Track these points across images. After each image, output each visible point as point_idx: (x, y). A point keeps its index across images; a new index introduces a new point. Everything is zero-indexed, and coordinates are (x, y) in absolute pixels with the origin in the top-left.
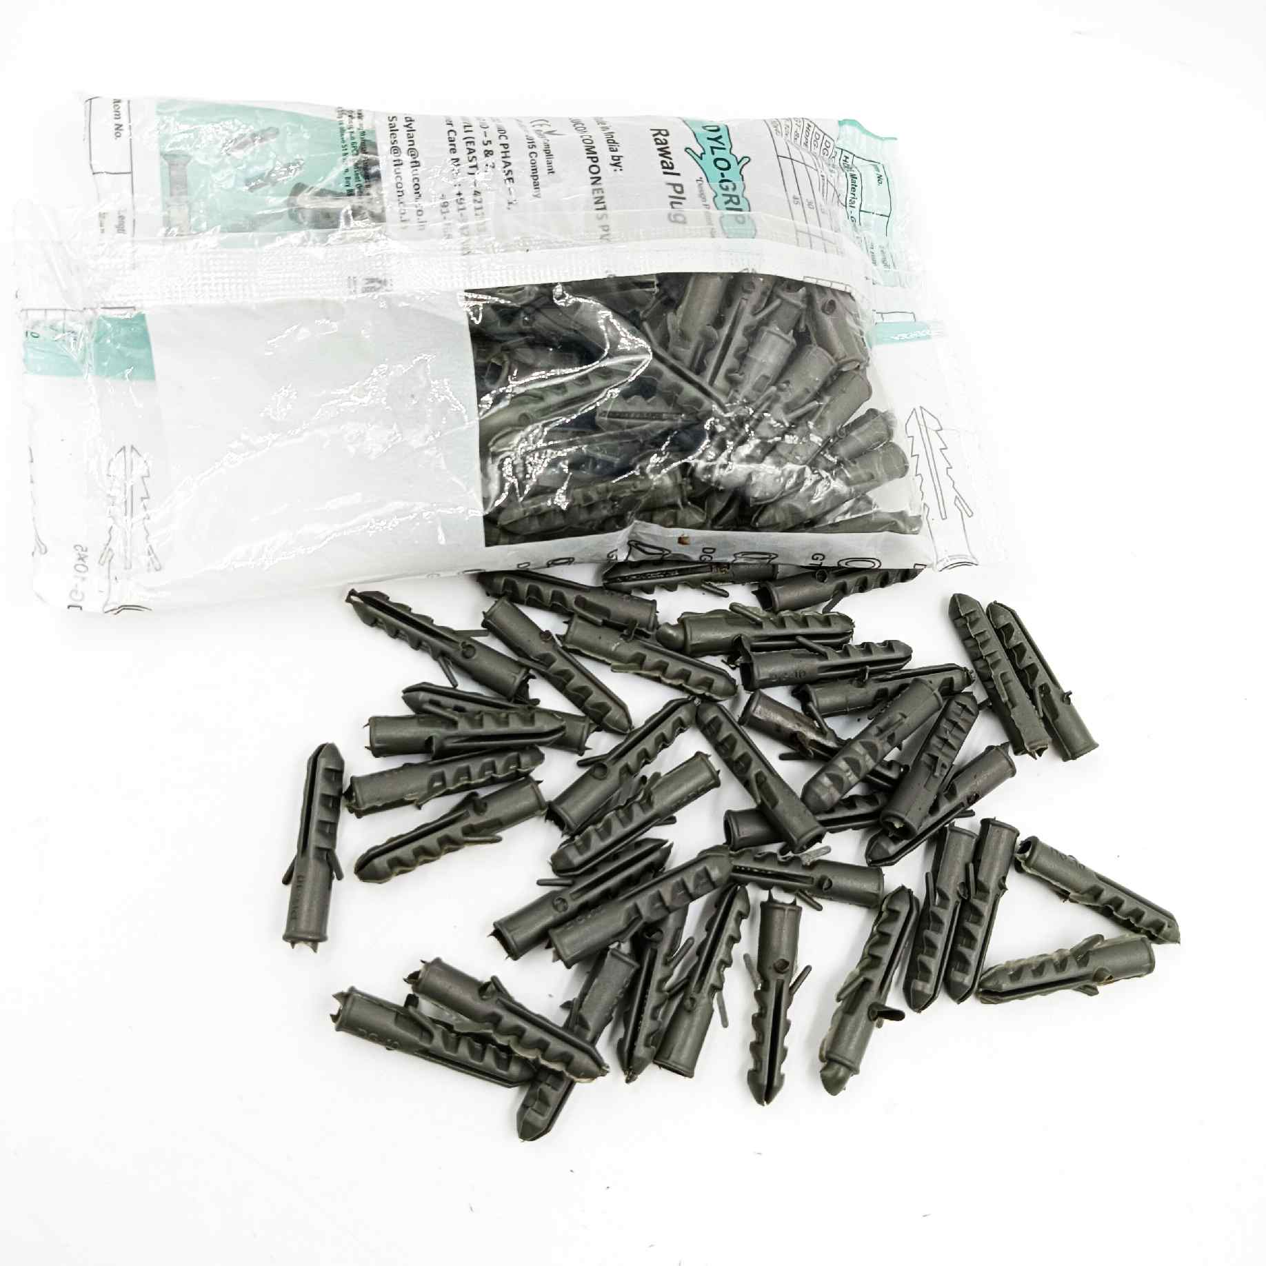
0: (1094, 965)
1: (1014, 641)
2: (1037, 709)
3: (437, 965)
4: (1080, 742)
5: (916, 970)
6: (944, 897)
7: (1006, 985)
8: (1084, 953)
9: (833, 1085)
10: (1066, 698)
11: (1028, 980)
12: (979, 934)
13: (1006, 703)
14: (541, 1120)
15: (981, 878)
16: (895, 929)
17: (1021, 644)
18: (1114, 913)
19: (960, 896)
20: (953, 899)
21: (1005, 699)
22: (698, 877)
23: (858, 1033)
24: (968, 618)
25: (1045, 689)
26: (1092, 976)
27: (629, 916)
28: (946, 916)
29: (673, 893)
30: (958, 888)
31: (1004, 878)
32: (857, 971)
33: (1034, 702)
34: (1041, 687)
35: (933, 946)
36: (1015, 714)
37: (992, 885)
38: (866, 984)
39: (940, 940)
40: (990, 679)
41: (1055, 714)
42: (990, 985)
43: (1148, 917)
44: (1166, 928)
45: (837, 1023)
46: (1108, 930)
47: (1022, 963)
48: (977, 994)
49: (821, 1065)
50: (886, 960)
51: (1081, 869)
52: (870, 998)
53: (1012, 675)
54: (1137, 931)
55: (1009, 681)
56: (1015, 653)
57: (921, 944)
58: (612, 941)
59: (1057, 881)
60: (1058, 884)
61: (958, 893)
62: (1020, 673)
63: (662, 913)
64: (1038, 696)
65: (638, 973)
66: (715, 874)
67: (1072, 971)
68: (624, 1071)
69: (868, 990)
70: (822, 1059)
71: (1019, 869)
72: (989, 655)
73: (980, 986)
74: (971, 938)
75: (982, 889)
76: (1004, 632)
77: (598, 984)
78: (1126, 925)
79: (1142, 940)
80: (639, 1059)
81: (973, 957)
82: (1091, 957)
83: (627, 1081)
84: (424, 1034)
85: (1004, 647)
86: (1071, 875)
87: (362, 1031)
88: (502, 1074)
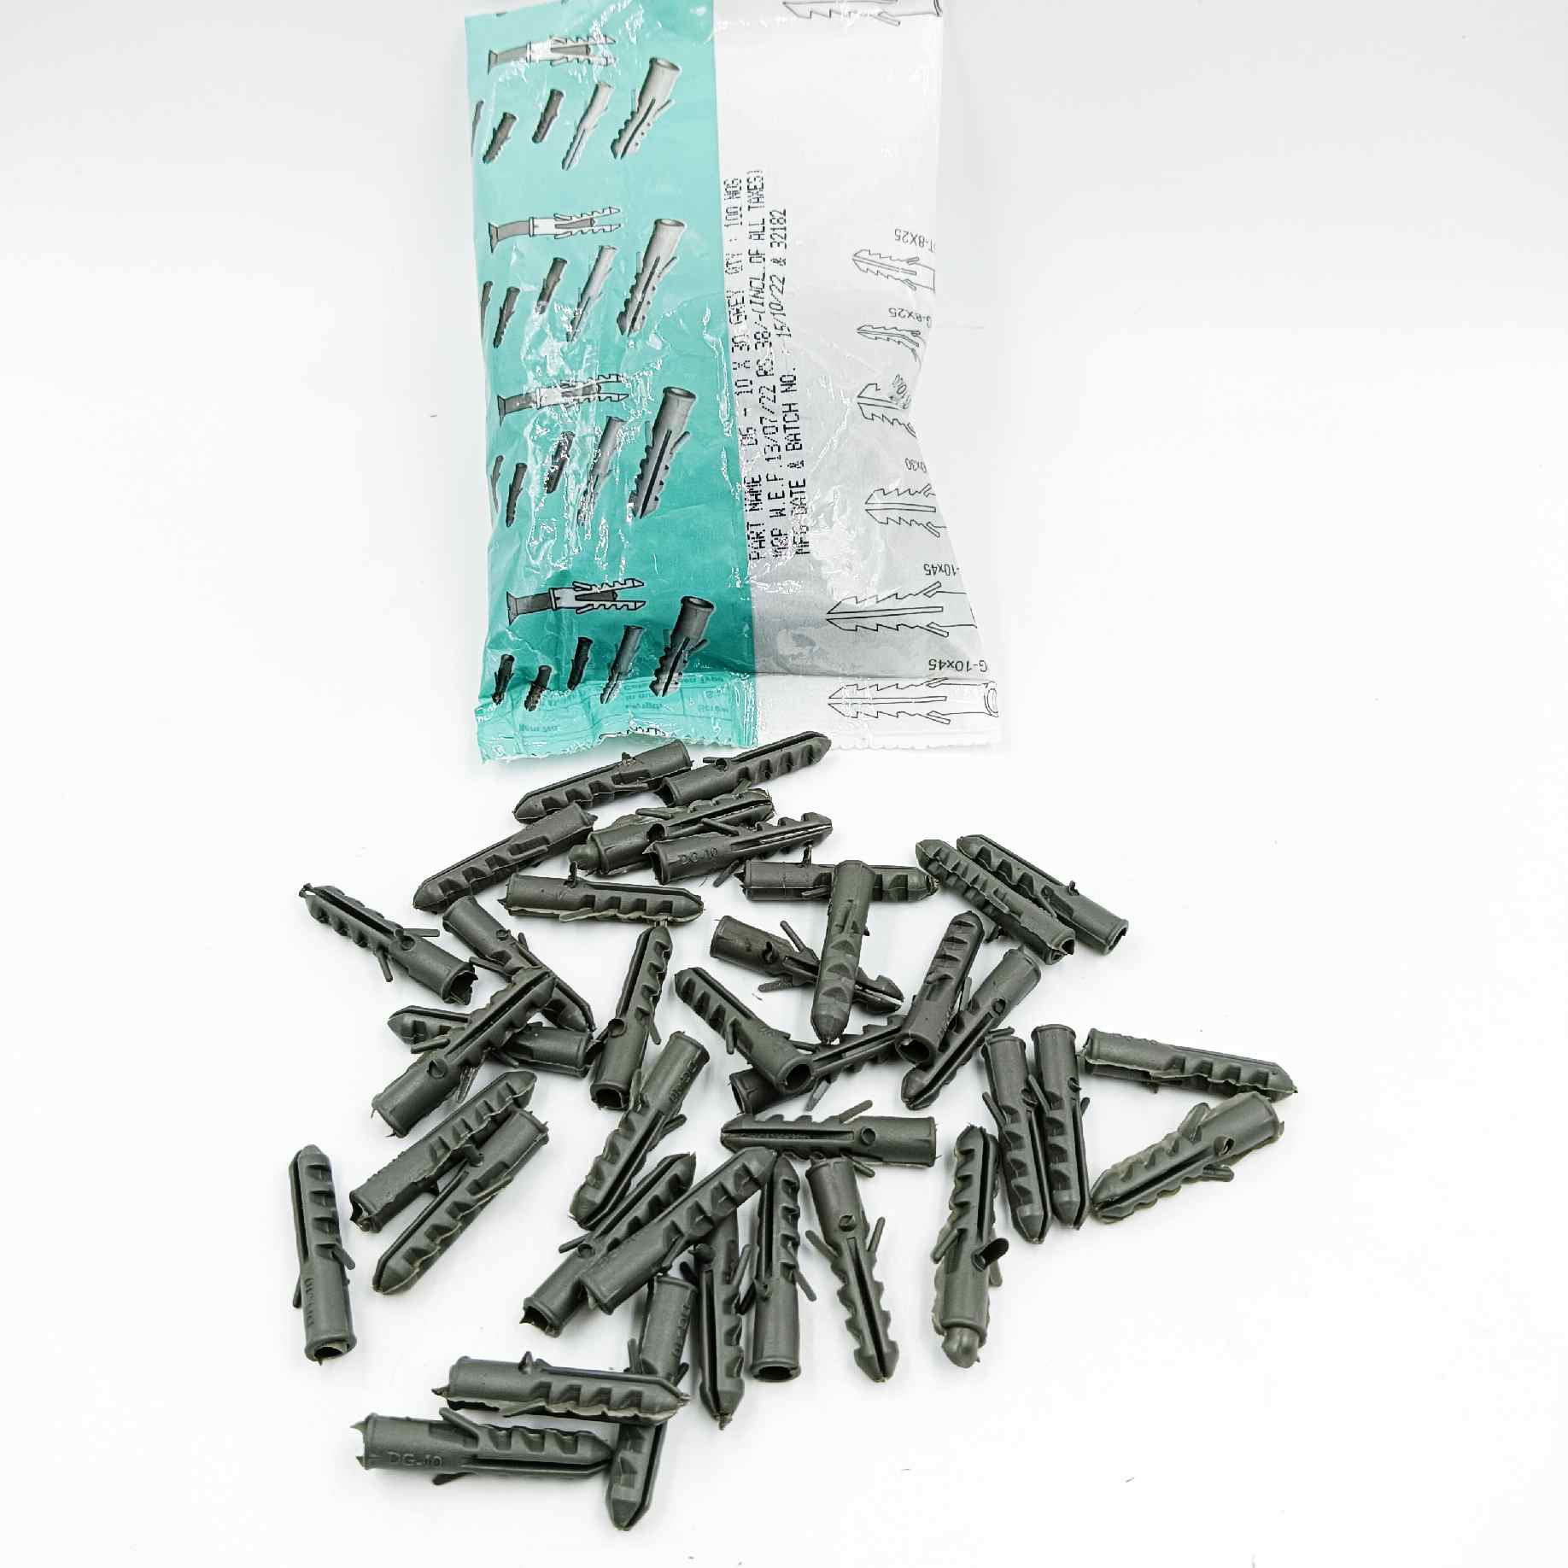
0: (1207, 1141)
1: (996, 862)
2: (1045, 909)
3: (464, 1364)
4: (1104, 928)
5: (1016, 1198)
6: (1012, 1112)
7: (1121, 1189)
8: (1191, 1130)
9: (963, 1357)
10: (1072, 889)
11: (1142, 1177)
12: (1066, 1142)
13: (1010, 915)
14: (633, 1495)
15: (1049, 1089)
16: (975, 1169)
17: (1003, 860)
18: (1209, 1080)
19: (1028, 1104)
20: (1022, 1110)
21: (1006, 910)
22: (738, 1177)
23: (970, 1288)
24: (938, 858)
25: (1047, 892)
26: (1212, 1149)
27: (668, 1238)
28: (1021, 1129)
29: (714, 1201)
30: (1023, 1096)
31: (1074, 1080)
32: (948, 1226)
33: (1039, 904)
34: (1043, 891)
35: (1021, 1165)
36: (1025, 922)
37: (1064, 1092)
38: (962, 1232)
39: (1025, 1155)
40: (987, 903)
41: (1069, 911)
42: (1103, 1196)
43: (1245, 1075)
44: (1272, 1078)
45: (942, 1286)
46: (1214, 1103)
47: (1130, 1161)
48: (1095, 1215)
49: (942, 1338)
50: (975, 1203)
51: (1153, 1046)
52: (971, 1246)
53: (1004, 889)
54: (1244, 1089)
55: (1005, 895)
56: (1002, 873)
57: (1008, 1169)
59: (1131, 1064)
60: (1135, 1068)
61: (1025, 1101)
62: (1016, 888)
63: (707, 1228)
64: (1046, 903)
65: (697, 1297)
66: (754, 1167)
67: (1188, 1151)
68: (715, 1417)
69: (966, 1239)
70: (939, 1332)
71: (1089, 1069)
72: (975, 882)
73: (1093, 1201)
74: (1061, 1153)
75: (1053, 1100)
76: (982, 858)
77: (652, 1320)
78: (1227, 1090)
79: (1254, 1096)
80: (726, 1393)
81: (1068, 1168)
82: (1203, 1131)
83: (721, 1427)
84: (469, 1440)
85: (989, 871)
86: (1146, 1056)
87: (394, 1456)
88: (572, 1459)
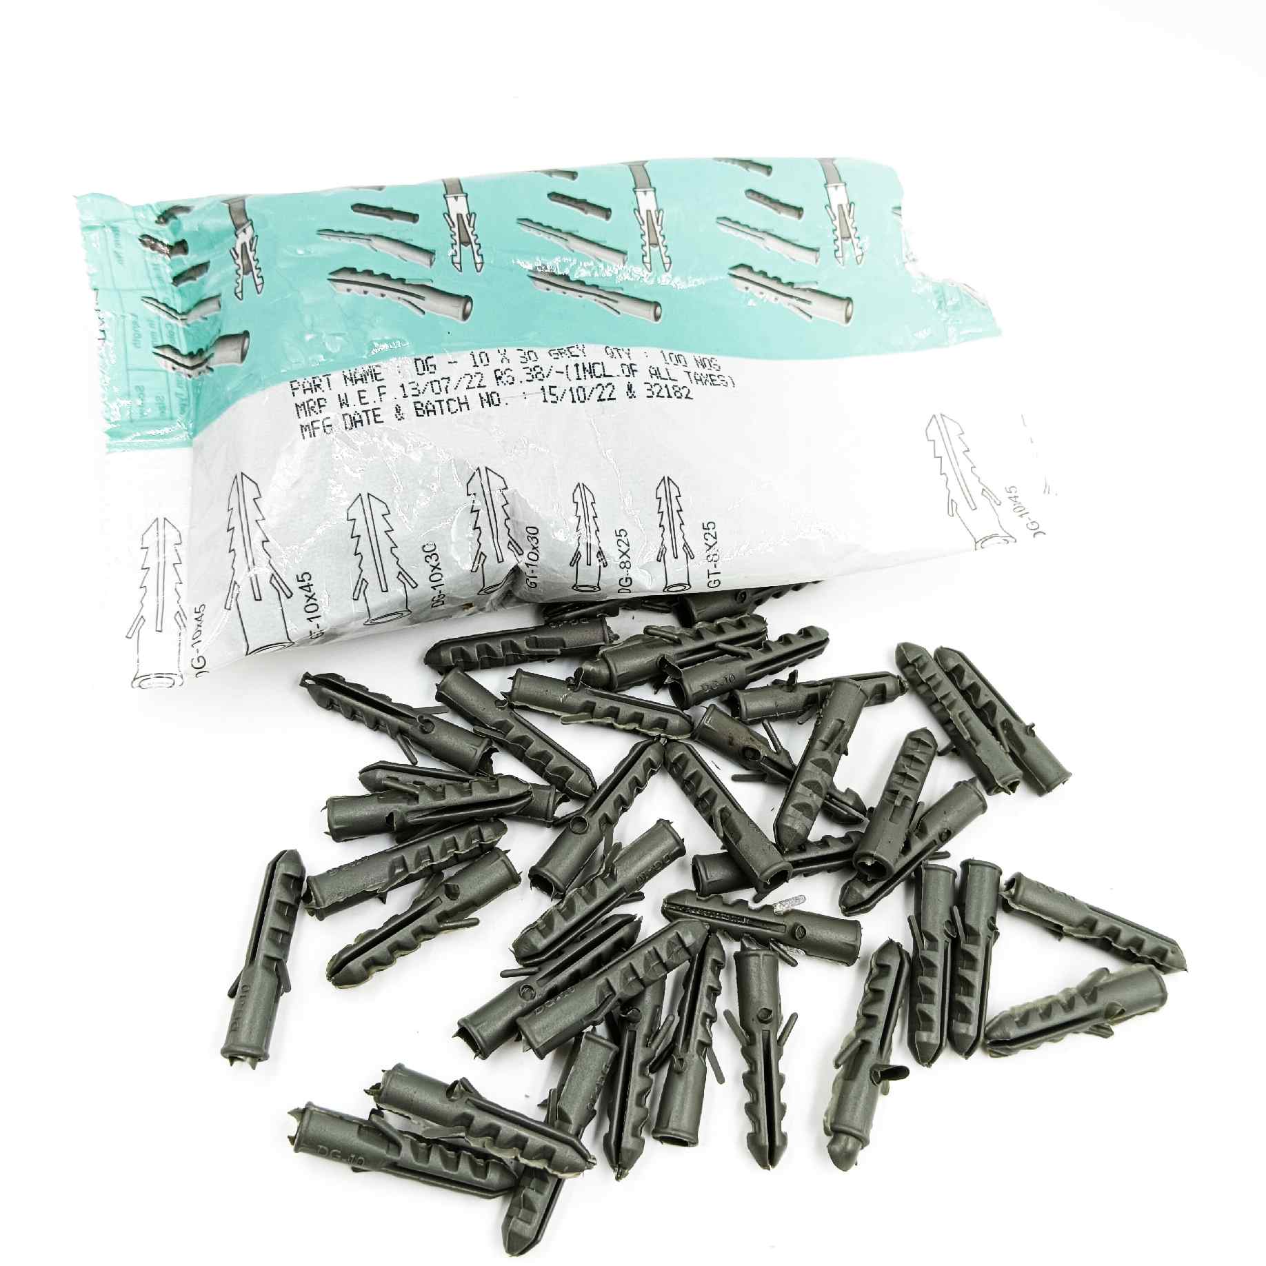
0: (1103, 1001)
1: (967, 682)
2: (1002, 744)
3: (398, 1071)
4: (1052, 775)
5: (917, 1022)
6: (932, 939)
7: (1014, 1032)
8: (1090, 991)
9: (843, 1160)
10: (1030, 730)
11: (1036, 1025)
12: (975, 978)
13: (969, 742)
14: (528, 1230)
15: (970, 921)
16: (887, 985)
17: (974, 683)
18: (1113, 944)
19: (948, 936)
20: (942, 940)
21: (967, 737)
22: (670, 944)
23: (863, 1098)
24: (916, 664)
25: (1006, 725)
26: (1103, 1014)
27: (602, 994)
28: (938, 958)
29: (647, 965)
30: (945, 928)
31: (993, 919)
32: (854, 1034)
33: (998, 737)
34: (1003, 723)
35: (929, 992)
36: (981, 752)
37: (982, 928)
38: (865, 1045)
39: (935, 984)
40: (950, 721)
41: (1022, 748)
42: (997, 1034)
43: (1149, 945)
44: (1170, 955)
45: (838, 1090)
46: (1114, 966)
47: (1027, 1007)
48: (984, 1047)
49: (828, 1139)
50: (882, 1018)
51: (1071, 901)
52: (870, 1059)
53: (970, 714)
54: (1141, 961)
55: (968, 720)
56: (970, 694)
57: (917, 993)
58: (585, 1023)
59: (1047, 915)
60: (1050, 919)
61: (945, 932)
62: (978, 712)
63: (637, 988)
64: (1002, 733)
65: (617, 1057)
66: (689, 940)
67: (1082, 1010)
68: (613, 1167)
69: (867, 1051)
70: (827, 1133)
71: (1007, 909)
72: (944, 697)
73: (986, 1037)
74: (969, 986)
75: (971, 933)
76: (955, 674)
77: (575, 1072)
78: (1128, 957)
79: (1150, 970)
80: (628, 1150)
81: (973, 1004)
82: (1099, 993)
83: (618, 1179)
84: (391, 1146)
85: (958, 688)
86: (1062, 909)
87: (322, 1149)
88: (481, 1183)
